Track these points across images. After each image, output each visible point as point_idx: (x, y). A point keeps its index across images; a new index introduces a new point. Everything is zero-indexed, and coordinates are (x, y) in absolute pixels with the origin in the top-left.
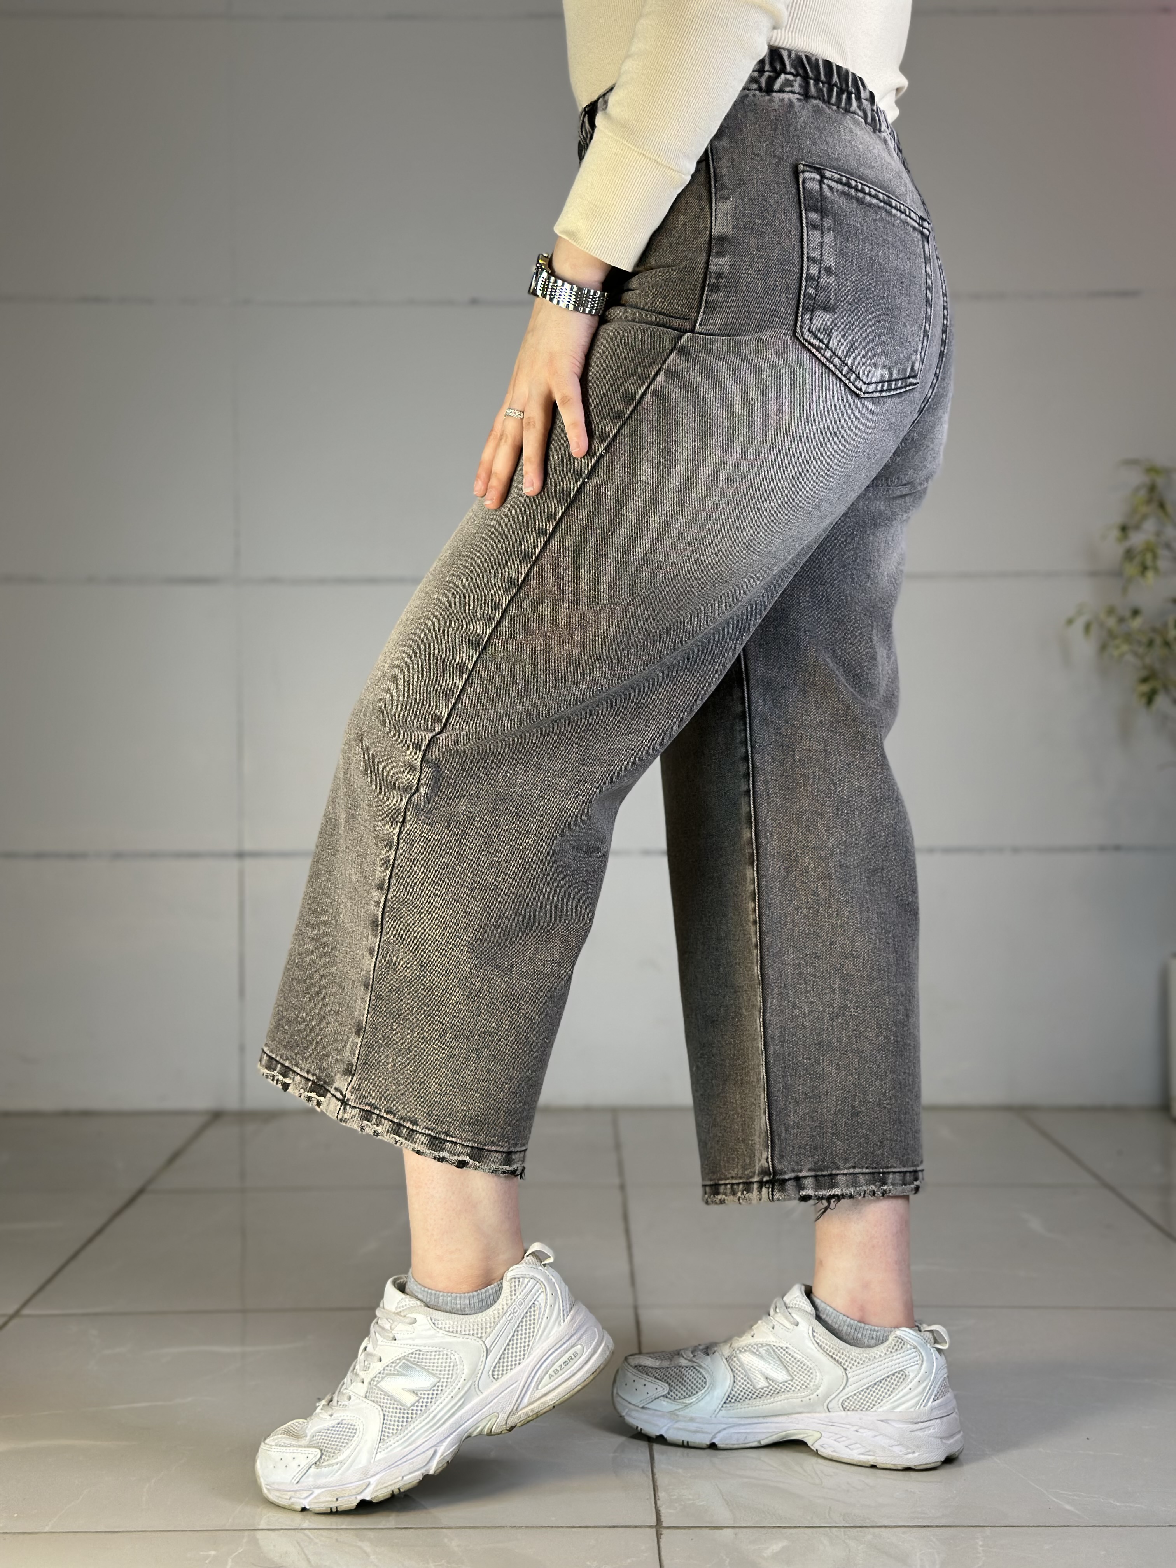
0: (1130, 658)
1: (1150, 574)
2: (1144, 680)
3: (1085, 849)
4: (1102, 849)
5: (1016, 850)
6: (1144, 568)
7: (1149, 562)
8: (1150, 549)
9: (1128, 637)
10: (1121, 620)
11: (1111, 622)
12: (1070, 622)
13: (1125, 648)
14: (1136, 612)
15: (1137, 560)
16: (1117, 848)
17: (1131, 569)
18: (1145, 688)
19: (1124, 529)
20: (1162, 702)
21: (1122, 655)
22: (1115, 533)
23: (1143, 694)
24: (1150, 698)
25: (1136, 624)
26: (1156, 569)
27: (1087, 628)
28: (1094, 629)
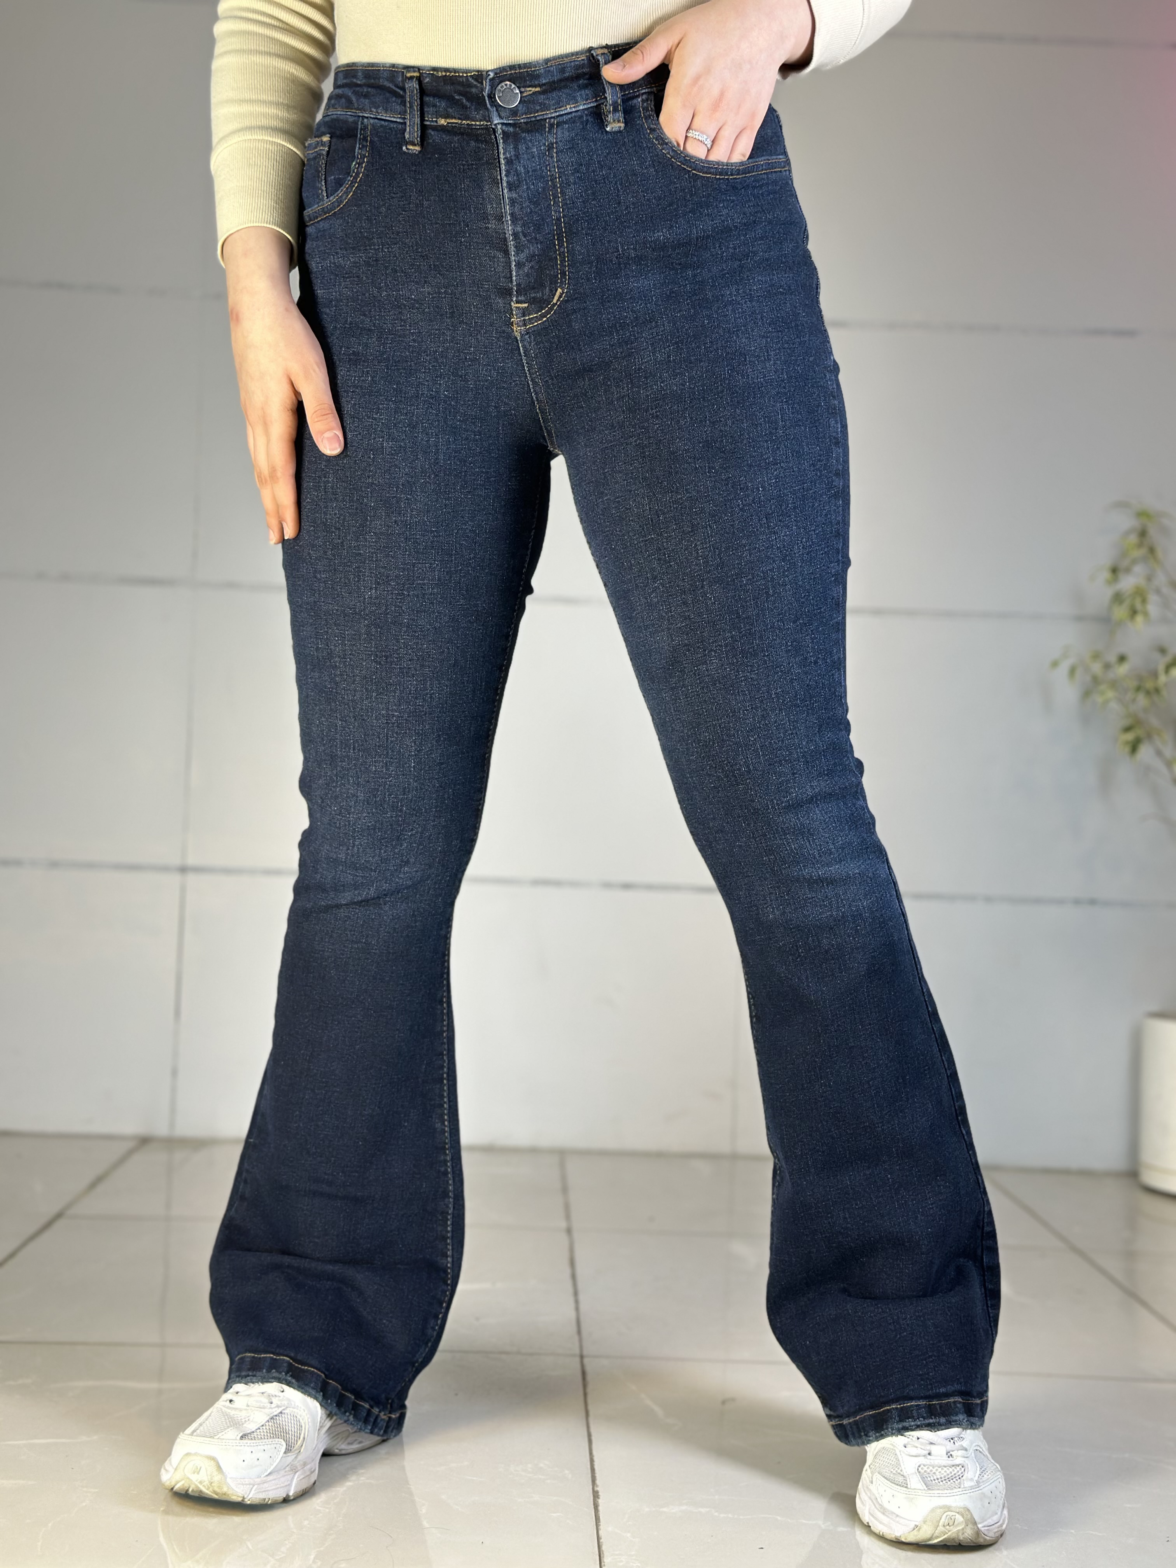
0: (1114, 705)
1: (1139, 619)
2: (1128, 729)
3: (1060, 902)
4: (1077, 902)
5: (988, 899)
6: (1134, 612)
7: (1138, 606)
8: (1140, 594)
9: (1114, 684)
10: (1107, 666)
11: (1097, 668)
12: (1055, 664)
13: (1110, 694)
14: (1122, 659)
15: (1127, 603)
16: (1093, 902)
17: (1121, 612)
18: (1130, 736)
19: (1114, 571)
20: (1145, 752)
21: (1106, 702)
22: (1106, 575)
23: (1127, 743)
24: (1134, 747)
25: (1122, 670)
26: (1146, 614)
27: (1072, 671)
28: (1079, 672)
